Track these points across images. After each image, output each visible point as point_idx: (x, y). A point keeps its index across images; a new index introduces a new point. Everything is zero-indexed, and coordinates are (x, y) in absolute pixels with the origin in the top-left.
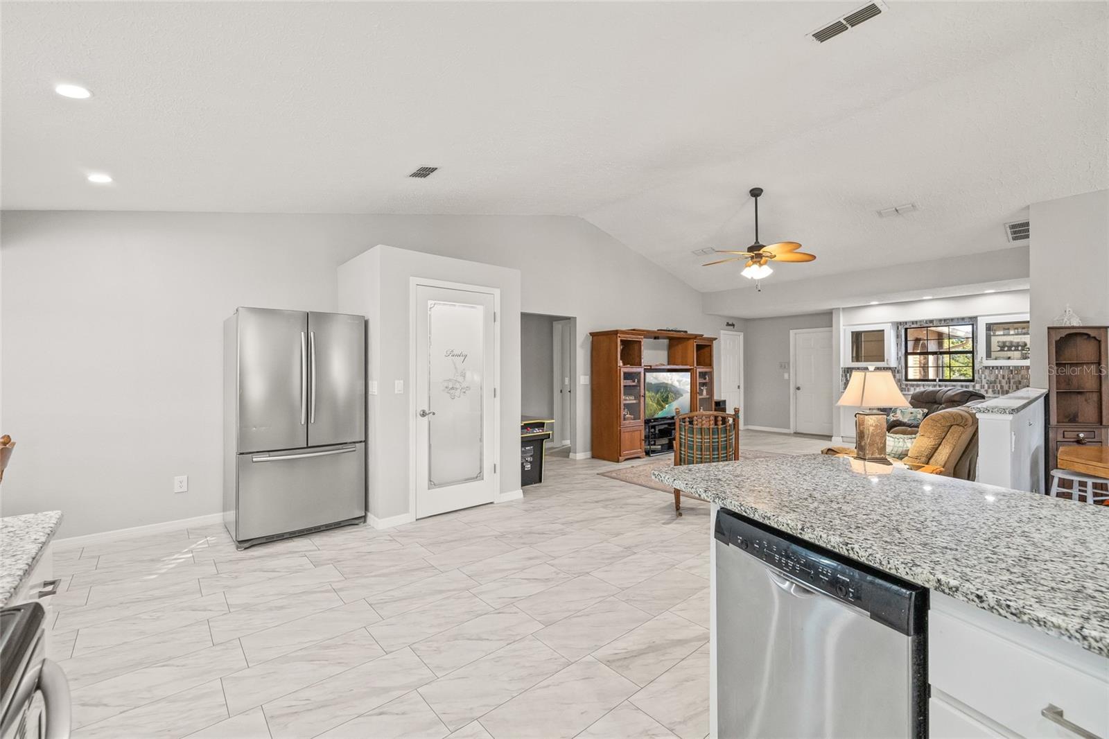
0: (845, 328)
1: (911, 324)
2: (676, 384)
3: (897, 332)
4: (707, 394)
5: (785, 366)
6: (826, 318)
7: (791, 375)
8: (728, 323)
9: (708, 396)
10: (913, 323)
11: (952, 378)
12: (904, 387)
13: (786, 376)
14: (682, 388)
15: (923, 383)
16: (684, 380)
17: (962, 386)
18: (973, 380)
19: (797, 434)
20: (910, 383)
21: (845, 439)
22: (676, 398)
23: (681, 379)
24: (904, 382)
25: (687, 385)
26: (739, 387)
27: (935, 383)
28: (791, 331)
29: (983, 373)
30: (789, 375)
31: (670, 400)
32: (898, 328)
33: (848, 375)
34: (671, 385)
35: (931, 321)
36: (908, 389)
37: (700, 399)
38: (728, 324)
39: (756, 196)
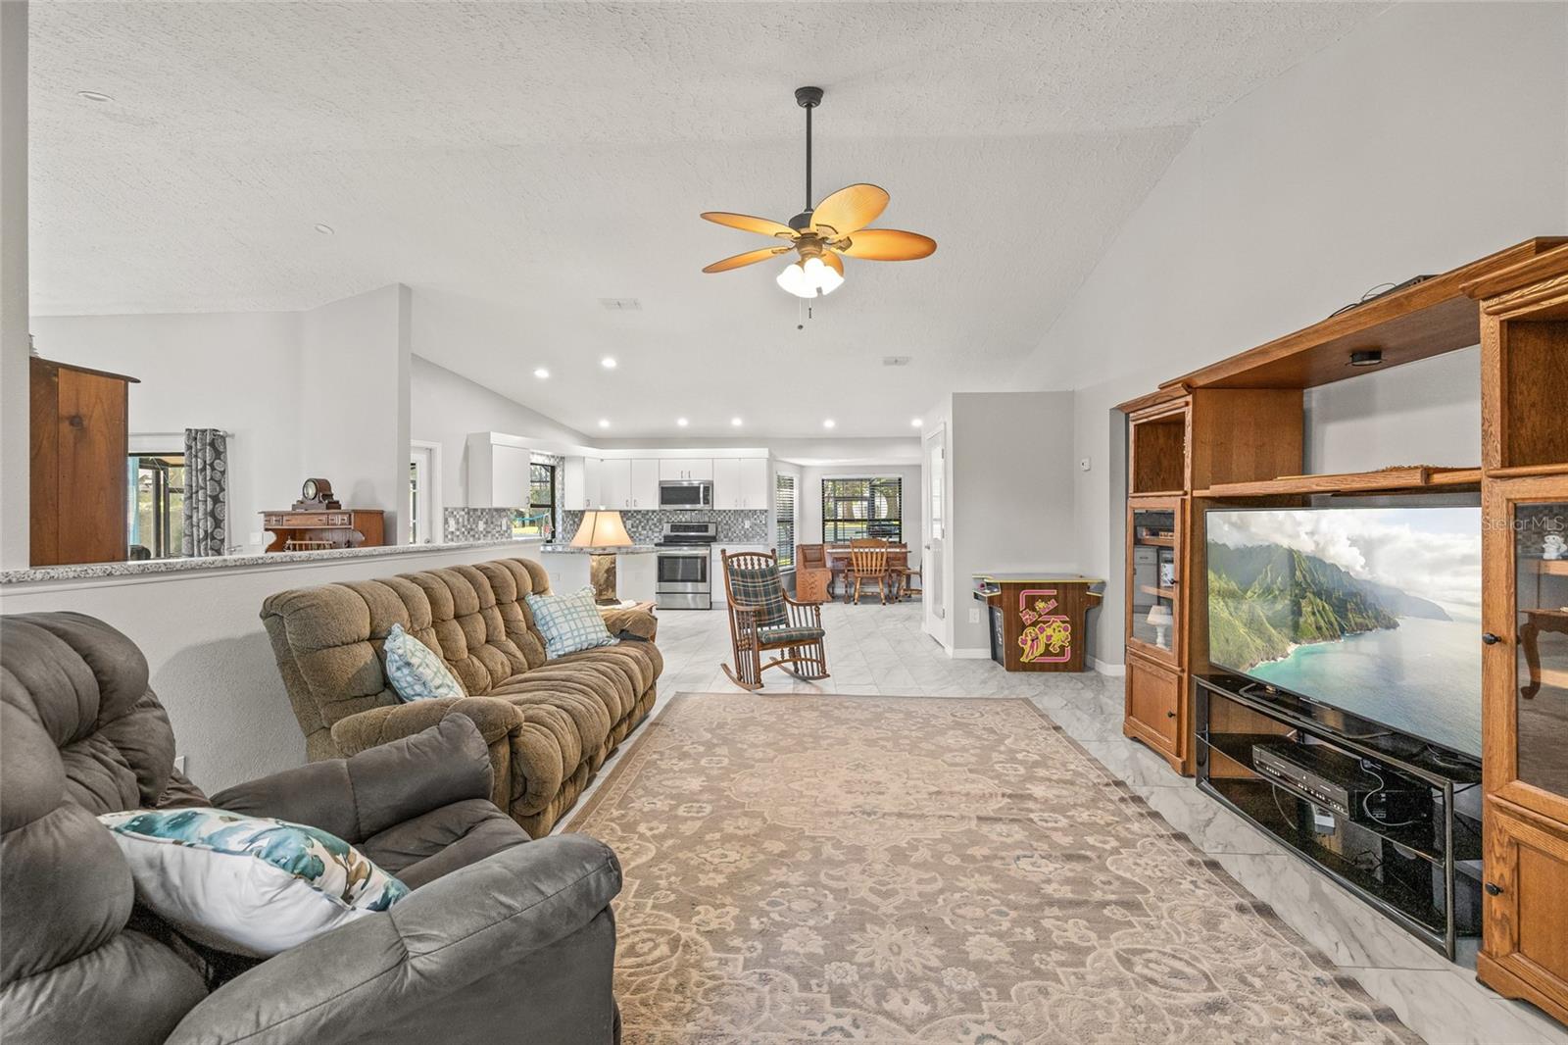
39: (809, 107)
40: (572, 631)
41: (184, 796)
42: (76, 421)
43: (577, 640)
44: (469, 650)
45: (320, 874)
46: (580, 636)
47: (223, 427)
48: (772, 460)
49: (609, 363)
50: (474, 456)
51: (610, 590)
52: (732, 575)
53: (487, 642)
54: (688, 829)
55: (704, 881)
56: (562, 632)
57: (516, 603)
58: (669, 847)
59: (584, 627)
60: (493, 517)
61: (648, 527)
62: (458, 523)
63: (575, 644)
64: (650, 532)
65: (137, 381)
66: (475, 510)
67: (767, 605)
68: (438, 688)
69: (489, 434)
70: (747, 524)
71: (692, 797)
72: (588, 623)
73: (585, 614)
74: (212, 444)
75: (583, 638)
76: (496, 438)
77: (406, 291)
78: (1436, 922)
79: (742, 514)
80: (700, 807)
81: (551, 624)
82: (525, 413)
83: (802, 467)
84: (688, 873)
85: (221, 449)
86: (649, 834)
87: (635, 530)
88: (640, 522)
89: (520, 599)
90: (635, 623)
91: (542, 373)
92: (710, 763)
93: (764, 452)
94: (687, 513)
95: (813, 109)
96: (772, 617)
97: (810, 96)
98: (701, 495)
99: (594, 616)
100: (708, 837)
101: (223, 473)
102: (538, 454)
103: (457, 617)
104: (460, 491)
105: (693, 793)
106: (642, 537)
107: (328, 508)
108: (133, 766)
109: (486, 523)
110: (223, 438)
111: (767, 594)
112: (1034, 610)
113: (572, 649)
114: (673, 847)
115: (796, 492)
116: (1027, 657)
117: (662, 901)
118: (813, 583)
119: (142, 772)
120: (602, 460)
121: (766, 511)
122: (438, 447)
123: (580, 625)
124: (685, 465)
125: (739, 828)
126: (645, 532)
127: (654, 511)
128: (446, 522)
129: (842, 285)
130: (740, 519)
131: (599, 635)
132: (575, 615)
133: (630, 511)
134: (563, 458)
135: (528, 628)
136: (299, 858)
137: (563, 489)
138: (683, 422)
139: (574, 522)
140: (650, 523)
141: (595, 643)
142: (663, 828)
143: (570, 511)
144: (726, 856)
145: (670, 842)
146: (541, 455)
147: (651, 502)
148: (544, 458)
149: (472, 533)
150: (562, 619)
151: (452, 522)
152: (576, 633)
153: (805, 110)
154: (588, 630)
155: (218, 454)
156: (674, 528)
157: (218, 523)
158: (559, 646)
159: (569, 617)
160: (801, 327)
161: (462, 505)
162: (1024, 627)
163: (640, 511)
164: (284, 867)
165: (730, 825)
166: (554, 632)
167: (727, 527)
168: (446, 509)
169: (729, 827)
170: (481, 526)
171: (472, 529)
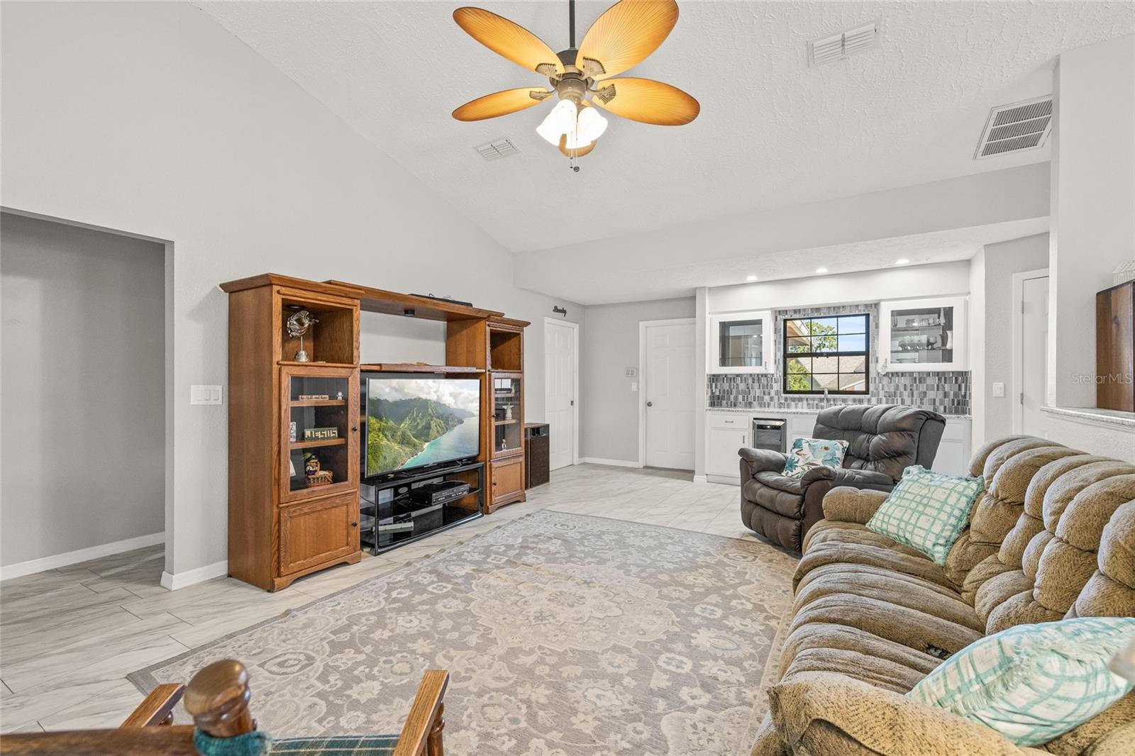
0: (711, 317)
1: (792, 313)
2: (448, 400)
3: (775, 325)
4: (513, 418)
5: (632, 373)
6: (688, 302)
7: (640, 384)
8: (556, 308)
9: (514, 421)
10: (795, 311)
11: (841, 389)
12: (783, 401)
13: (634, 387)
14: (461, 407)
15: (808, 396)
16: (466, 392)
17: (854, 401)
18: (867, 392)
19: (650, 470)
20: (791, 395)
21: (710, 478)
22: (447, 428)
23: (458, 391)
24: (783, 395)
25: (472, 401)
26: (572, 403)
27: (822, 396)
28: (641, 323)
29: (880, 382)
30: (638, 386)
31: (433, 432)
32: (776, 320)
33: (714, 384)
34: (438, 403)
35: (818, 310)
36: (788, 404)
37: (497, 427)
38: (556, 310)
54: (714, 598)
55: (710, 571)
58: (729, 590)
71: (710, 623)
78: (474, 512)
80: (703, 612)
84: (719, 576)
86: (744, 601)
92: (681, 662)
100: (703, 590)
105: (708, 627)
114: (727, 590)
117: (733, 569)
125: (680, 591)
129: (537, 127)
142: (734, 603)
144: (694, 579)
145: (728, 593)
165: (685, 595)
169: (686, 594)
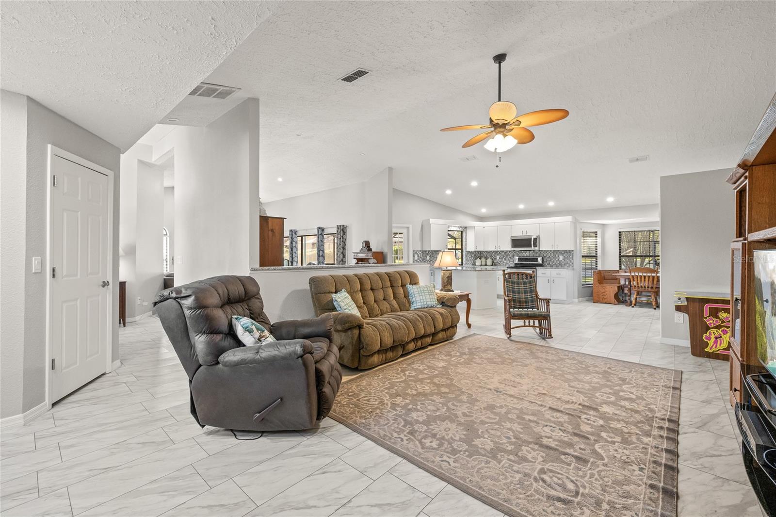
39: (500, 63)
40: (421, 300)
41: (263, 320)
42: (272, 230)
43: (422, 304)
44: (375, 301)
45: (252, 332)
46: (424, 302)
47: (345, 224)
48: (575, 222)
49: (474, 184)
50: (424, 229)
51: (449, 286)
52: (507, 282)
53: (384, 299)
56: (417, 300)
57: (401, 287)
59: (426, 299)
60: (433, 254)
61: (507, 259)
62: (418, 256)
63: (421, 305)
64: (508, 261)
65: (286, 219)
66: (425, 251)
67: (525, 298)
68: (345, 309)
69: (429, 219)
70: (561, 258)
72: (428, 297)
73: (428, 294)
74: (343, 230)
75: (425, 303)
76: (432, 221)
77: (391, 169)
79: (558, 253)
81: (414, 296)
82: (448, 209)
83: (604, 225)
85: (345, 231)
87: (500, 260)
88: (503, 256)
89: (403, 286)
90: (448, 299)
91: (449, 192)
93: (569, 218)
94: (526, 252)
95: (502, 64)
96: (527, 304)
97: (500, 58)
98: (532, 243)
99: (431, 295)
101: (346, 239)
102: (454, 226)
103: (372, 289)
104: (419, 244)
106: (504, 264)
107: (368, 251)
108: (249, 310)
109: (430, 256)
110: (346, 228)
111: (526, 292)
112: (717, 317)
113: (420, 307)
115: (599, 240)
116: (711, 348)
118: (604, 292)
119: (251, 312)
120: (484, 227)
121: (573, 251)
122: (410, 226)
123: (424, 298)
124: (524, 228)
126: (506, 261)
127: (510, 251)
128: (414, 256)
130: (557, 255)
131: (432, 303)
132: (423, 294)
133: (498, 251)
134: (466, 228)
135: (405, 297)
136: (247, 327)
137: (466, 242)
138: (521, 206)
139: (472, 256)
140: (508, 256)
141: (430, 305)
143: (469, 251)
146: (455, 227)
147: (507, 246)
148: (456, 228)
149: (424, 260)
150: (418, 295)
151: (416, 256)
152: (422, 301)
153: (498, 65)
154: (427, 300)
155: (344, 233)
156: (520, 259)
157: (344, 256)
158: (415, 305)
159: (421, 294)
160: (497, 166)
161: (420, 249)
162: (708, 328)
163: (503, 251)
164: (243, 328)
166: (414, 300)
167: (549, 259)
168: (414, 251)
170: (428, 258)
171: (424, 259)
